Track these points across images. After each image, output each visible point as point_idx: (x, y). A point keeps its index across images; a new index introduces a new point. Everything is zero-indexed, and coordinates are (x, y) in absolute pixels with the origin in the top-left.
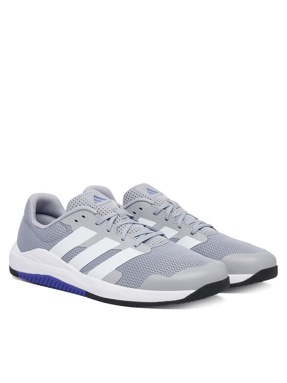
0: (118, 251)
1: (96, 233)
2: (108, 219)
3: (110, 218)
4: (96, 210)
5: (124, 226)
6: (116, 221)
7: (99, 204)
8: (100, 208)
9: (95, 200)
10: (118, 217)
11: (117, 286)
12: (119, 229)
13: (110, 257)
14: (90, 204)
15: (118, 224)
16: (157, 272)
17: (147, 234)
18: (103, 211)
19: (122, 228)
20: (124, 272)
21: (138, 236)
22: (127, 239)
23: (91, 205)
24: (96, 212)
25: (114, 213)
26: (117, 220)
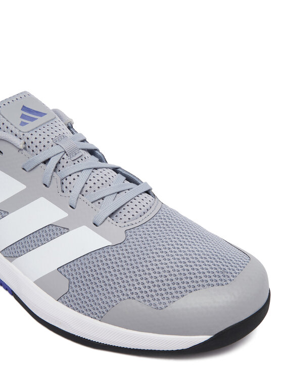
0: (62, 230)
1: (23, 187)
2: (45, 162)
3: (49, 159)
4: (22, 141)
5: (75, 176)
6: (61, 165)
7: (31, 125)
8: (29, 136)
9: (23, 116)
10: (65, 156)
11: (59, 304)
12: (66, 183)
13: (48, 241)
14: (11, 127)
15: (64, 172)
16: (135, 296)
17: (118, 193)
18: (36, 143)
19: (72, 181)
20: (72, 280)
21: (103, 199)
22: (80, 206)
23: (13, 129)
24: (21, 146)
25: (57, 149)
26: (63, 162)
